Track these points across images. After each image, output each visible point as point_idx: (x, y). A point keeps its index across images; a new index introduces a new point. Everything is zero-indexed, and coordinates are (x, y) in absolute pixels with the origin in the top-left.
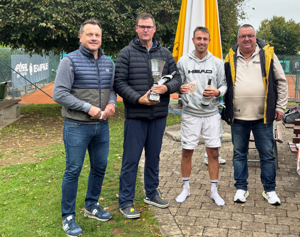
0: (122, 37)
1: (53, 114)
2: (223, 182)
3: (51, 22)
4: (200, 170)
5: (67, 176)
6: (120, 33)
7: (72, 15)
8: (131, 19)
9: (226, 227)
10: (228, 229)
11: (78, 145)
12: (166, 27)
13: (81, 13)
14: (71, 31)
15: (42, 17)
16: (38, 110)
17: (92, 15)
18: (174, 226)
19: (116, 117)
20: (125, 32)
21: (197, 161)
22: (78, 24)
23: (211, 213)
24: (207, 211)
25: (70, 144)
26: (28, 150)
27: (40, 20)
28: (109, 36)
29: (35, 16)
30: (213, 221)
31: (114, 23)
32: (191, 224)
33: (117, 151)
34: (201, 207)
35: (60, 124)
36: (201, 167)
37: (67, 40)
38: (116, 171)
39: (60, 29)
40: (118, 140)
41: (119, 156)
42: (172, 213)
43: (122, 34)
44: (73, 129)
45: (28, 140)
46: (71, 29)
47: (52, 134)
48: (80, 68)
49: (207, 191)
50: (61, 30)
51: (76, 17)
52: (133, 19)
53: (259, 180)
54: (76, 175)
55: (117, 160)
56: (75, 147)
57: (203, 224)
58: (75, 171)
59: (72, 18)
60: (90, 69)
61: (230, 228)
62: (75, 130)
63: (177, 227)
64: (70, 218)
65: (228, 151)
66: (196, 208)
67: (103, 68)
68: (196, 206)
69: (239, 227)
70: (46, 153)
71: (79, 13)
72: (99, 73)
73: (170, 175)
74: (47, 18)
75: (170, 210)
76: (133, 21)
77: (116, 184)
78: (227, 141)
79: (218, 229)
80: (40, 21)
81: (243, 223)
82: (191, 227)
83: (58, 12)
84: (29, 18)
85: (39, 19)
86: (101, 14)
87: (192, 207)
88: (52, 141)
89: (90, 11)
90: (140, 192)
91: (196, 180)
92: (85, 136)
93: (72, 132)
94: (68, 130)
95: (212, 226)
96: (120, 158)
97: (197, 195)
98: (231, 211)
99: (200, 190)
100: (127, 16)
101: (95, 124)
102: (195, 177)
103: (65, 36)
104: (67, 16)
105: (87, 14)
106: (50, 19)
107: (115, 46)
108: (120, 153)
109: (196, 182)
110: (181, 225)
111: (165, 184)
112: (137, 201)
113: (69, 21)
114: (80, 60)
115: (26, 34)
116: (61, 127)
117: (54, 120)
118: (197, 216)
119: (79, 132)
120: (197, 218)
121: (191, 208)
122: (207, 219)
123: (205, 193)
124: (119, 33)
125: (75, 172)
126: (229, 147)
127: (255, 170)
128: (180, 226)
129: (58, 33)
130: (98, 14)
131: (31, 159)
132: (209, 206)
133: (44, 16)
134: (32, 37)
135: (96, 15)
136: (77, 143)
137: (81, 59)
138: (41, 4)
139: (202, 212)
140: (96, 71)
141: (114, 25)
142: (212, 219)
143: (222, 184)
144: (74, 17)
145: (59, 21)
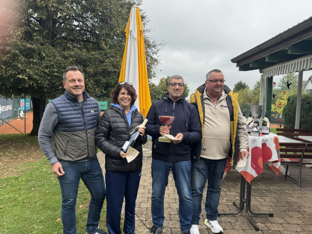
1: (21, 141)
3: (25, 75)
5: (64, 208)
7: (41, 70)
11: (71, 182)
12: (107, 80)
14: (39, 82)
16: (9, 138)
17: (55, 71)
22: (44, 77)
25: (63, 182)
26: (9, 167)
27: (17, 73)
29: (13, 70)
32: (145, 213)
34: (148, 201)
35: (28, 148)
37: (36, 88)
39: (31, 80)
44: (65, 168)
45: (6, 160)
46: (39, 80)
47: (24, 155)
50: (32, 81)
51: (43, 72)
54: (72, 206)
56: (68, 184)
59: (40, 73)
61: (171, 214)
62: (67, 169)
68: (144, 200)
70: (24, 169)
71: (46, 69)
74: (22, 72)
82: (145, 215)
83: (30, 68)
85: (16, 72)
87: (142, 201)
88: (25, 160)
89: (55, 68)
92: (76, 173)
98: (168, 202)
101: (85, 162)
103: (35, 85)
104: (37, 71)
106: (24, 73)
110: (138, 214)
113: (39, 74)
115: (5, 83)
116: (29, 150)
117: (22, 145)
118: (147, 207)
119: (71, 171)
120: (148, 209)
125: (71, 204)
129: (29, 83)
130: (60, 70)
131: (12, 174)
133: (19, 71)
134: (10, 86)
135: (58, 71)
136: (70, 180)
138: (17, 62)
144: (42, 72)
145: (31, 74)
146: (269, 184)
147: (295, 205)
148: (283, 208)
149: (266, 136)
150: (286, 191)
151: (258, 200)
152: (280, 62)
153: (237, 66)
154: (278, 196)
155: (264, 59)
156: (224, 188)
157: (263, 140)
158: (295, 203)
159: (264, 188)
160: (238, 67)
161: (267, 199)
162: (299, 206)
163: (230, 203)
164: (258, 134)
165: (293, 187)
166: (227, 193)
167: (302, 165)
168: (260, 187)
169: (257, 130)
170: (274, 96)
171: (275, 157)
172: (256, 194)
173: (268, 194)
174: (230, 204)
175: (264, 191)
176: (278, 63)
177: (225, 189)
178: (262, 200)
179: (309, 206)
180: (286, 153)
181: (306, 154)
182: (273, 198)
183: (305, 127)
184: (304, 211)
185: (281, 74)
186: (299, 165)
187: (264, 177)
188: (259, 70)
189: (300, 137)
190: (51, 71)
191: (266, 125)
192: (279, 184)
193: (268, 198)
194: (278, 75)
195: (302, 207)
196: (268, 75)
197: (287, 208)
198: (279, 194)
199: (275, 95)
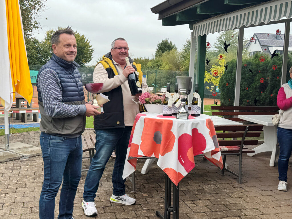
4: (17, 188)
5: (47, 194)
11: (63, 160)
21: (11, 179)
25: (54, 160)
36: (17, 184)
44: (58, 144)
48: (65, 80)
49: (31, 208)
56: (60, 163)
60: (70, 80)
62: (60, 145)
72: (77, 85)
78: (38, 155)
91: (16, 198)
93: (58, 147)
94: (52, 145)
97: (22, 214)
99: (24, 208)
102: (14, 196)
109: (16, 201)
119: (65, 147)
123: (30, 210)
140: (74, 82)
146: (202, 182)
147: (234, 208)
148: (220, 213)
149: (196, 118)
150: (224, 191)
151: (189, 205)
152: (216, 15)
153: (160, 18)
154: (213, 198)
155: (195, 9)
156: (144, 193)
157: (193, 124)
158: (235, 205)
159: (197, 188)
160: (161, 20)
161: (200, 203)
162: (239, 209)
163: (152, 213)
164: (186, 117)
165: (232, 184)
166: (148, 200)
167: (243, 154)
168: (191, 188)
169: (185, 111)
170: (208, 62)
171: (210, 146)
172: (186, 197)
173: (201, 197)
174: (152, 215)
175: (196, 193)
176: (212, 15)
177: (144, 195)
178: (193, 205)
179: (250, 208)
180: (224, 139)
181: (247, 139)
182: (207, 201)
183: (246, 104)
184: (245, 215)
185: (216, 32)
186: (238, 155)
187: (196, 173)
188: (188, 25)
189: (240, 117)
191: (197, 104)
192: (214, 182)
193: (201, 201)
194: (213, 33)
195: (242, 210)
196: (200, 33)
197: (225, 213)
198: (215, 195)
199: (210, 61)
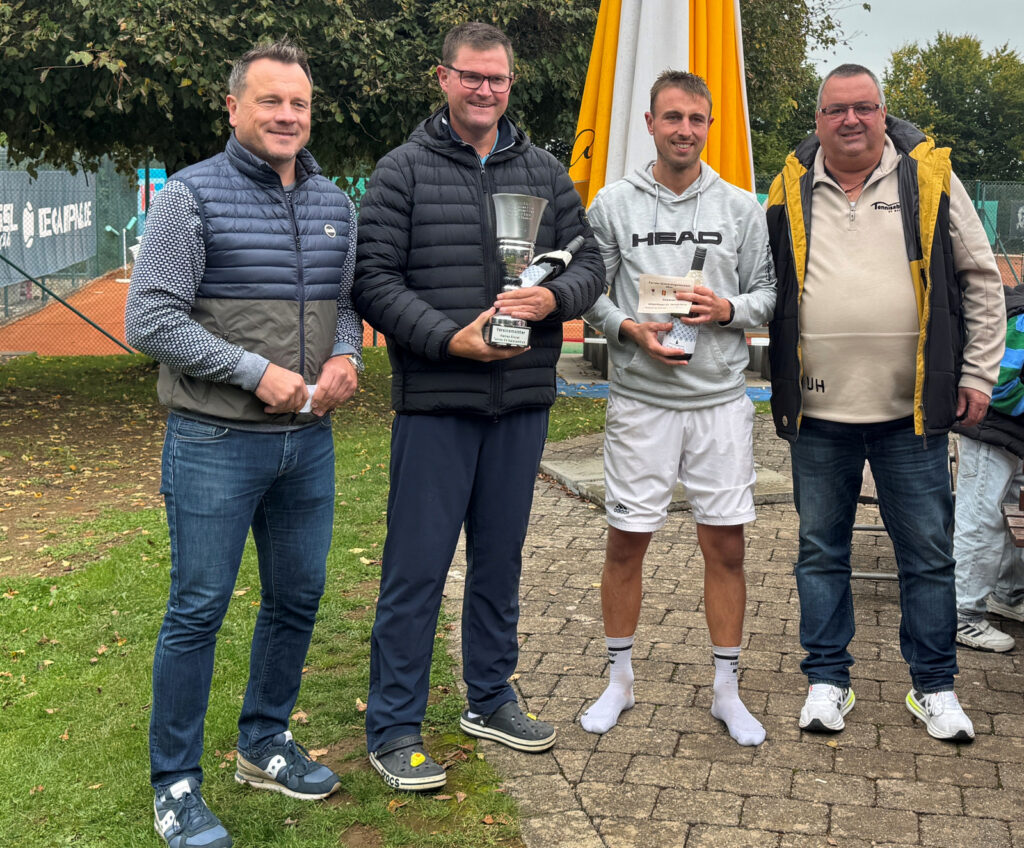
0: (376, 108)
1: (111, 396)
2: (756, 655)
3: (111, 47)
4: (668, 611)
5: (172, 629)
6: (371, 93)
7: (190, 22)
8: (413, 38)
9: (771, 825)
10: (781, 832)
11: (218, 510)
12: (544, 72)
13: (223, 16)
14: (185, 82)
15: (77, 29)
16: (55, 378)
17: (265, 24)
18: (577, 819)
19: (351, 407)
20: (389, 89)
21: (659, 574)
22: (212, 57)
23: (713, 772)
24: (697, 763)
25: (186, 508)
26: (20, 532)
27: (71, 39)
28: (328, 104)
29: (52, 24)
30: (723, 801)
31: (349, 53)
32: (641, 814)
33: (355, 538)
34: (676, 750)
35: (137, 432)
36: (672, 596)
37: (169, 116)
38: (352, 613)
39: (143, 76)
40: (361, 494)
41: (362, 554)
42: (566, 770)
43: (378, 97)
44: (200, 449)
45: (17, 493)
46: (185, 75)
47: (109, 470)
48: (229, 223)
49: (697, 687)
50: (147, 80)
51: (204, 30)
52: (418, 41)
53: (892, 649)
54: (207, 624)
55: (355, 569)
56: (206, 519)
57: (684, 815)
58: (202, 610)
59: (189, 35)
60: (264, 224)
61: (785, 829)
62: (208, 454)
63: (587, 824)
64: (180, 788)
65: (773, 537)
66: (657, 754)
67: (313, 224)
68: (658, 746)
69: (821, 826)
70: (87, 542)
71: (217, 17)
72: (297, 241)
73: (558, 627)
74: (96, 33)
75: (561, 762)
76: (420, 46)
77: (355, 661)
78: (769, 499)
79: (742, 831)
80: (71, 43)
81: (835, 809)
82: (640, 823)
83: (137, 13)
84: (27, 33)
85: (67, 36)
86: (300, 22)
87: (642, 750)
88: (109, 497)
89: (260, 10)
90: (445, 691)
91: (656, 646)
92: (243, 476)
93: (197, 462)
94: (179, 454)
95: (719, 821)
96: (367, 562)
97: (660, 705)
98: (788, 764)
99: (671, 685)
100: (399, 27)
101: (284, 433)
102: (654, 637)
103: (164, 100)
104: (171, 25)
105: (245, 21)
106: (107, 36)
107: (352, 141)
108: (368, 543)
109: (655, 653)
110: (603, 817)
111: (540, 661)
112: (433, 725)
113: (181, 44)
114: (227, 194)
115: (17, 90)
116: (140, 444)
117: (113, 417)
118: (663, 784)
119: (224, 462)
120: (663, 792)
121: (639, 753)
122: (700, 796)
123: (689, 695)
124: (365, 93)
125: (205, 615)
126: (778, 524)
127: (877, 612)
128: (597, 821)
129: (135, 91)
130: (290, 21)
131: (29, 564)
132: (706, 746)
133: (85, 25)
134: (40, 105)
135: (283, 25)
136: (215, 504)
137: (233, 189)
139: (681, 767)
140: (286, 232)
141: (346, 61)
142: (719, 796)
143: (753, 661)
144: (199, 31)
145: (140, 46)
190: (243, 25)
